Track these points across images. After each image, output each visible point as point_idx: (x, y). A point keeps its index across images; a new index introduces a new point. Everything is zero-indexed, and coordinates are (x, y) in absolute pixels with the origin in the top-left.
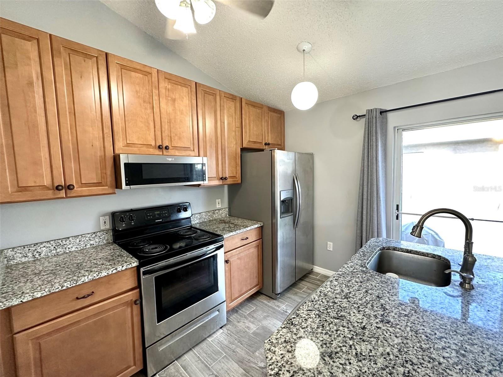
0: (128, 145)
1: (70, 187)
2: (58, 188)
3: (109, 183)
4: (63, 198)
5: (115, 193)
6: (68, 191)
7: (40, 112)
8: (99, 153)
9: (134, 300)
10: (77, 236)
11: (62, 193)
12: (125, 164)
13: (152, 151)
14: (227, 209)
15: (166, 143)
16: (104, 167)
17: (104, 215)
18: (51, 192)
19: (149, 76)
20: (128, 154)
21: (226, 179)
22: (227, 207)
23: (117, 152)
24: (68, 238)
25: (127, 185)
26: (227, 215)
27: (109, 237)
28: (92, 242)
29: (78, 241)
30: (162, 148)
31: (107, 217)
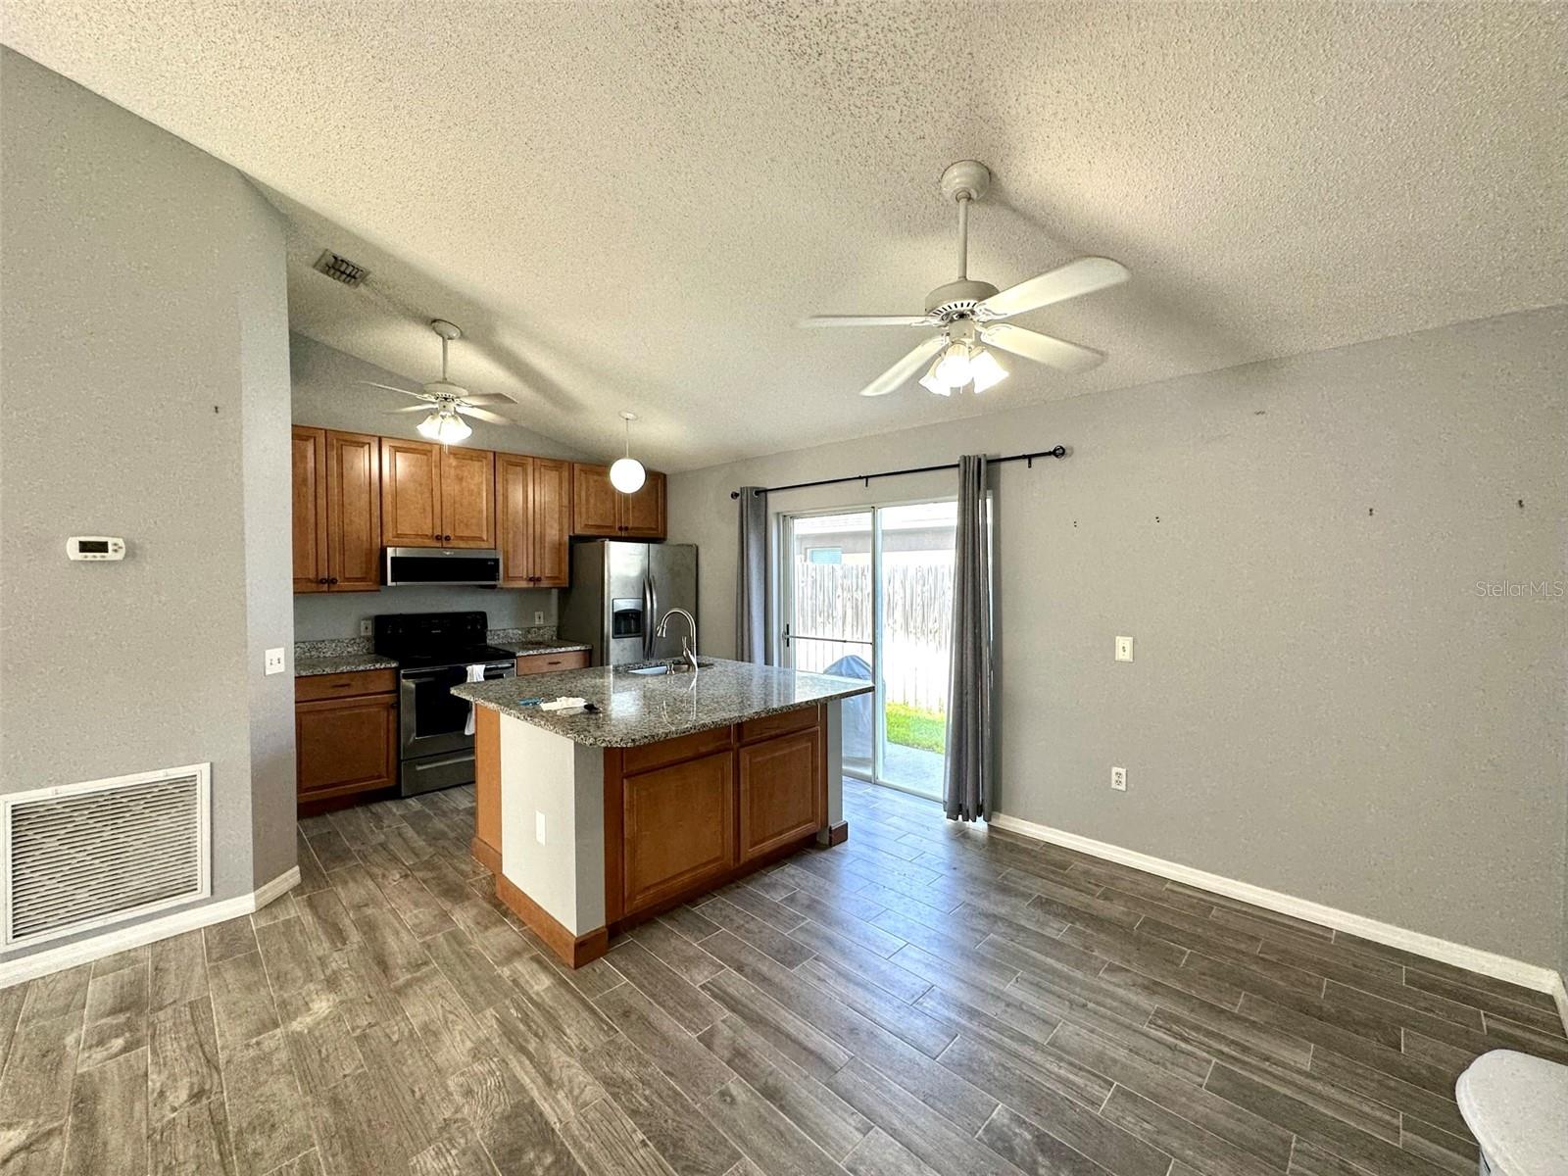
0: (398, 536)
1: (333, 581)
2: (322, 581)
3: (373, 577)
4: (324, 592)
5: (379, 591)
6: (331, 585)
7: (311, 506)
8: (366, 545)
9: (391, 703)
10: (333, 641)
11: (325, 587)
12: (392, 558)
13: (428, 542)
14: (554, 629)
15: (448, 532)
16: (369, 561)
17: (366, 619)
18: (314, 585)
19: (429, 454)
20: (396, 547)
21: (539, 580)
22: (556, 625)
23: (385, 544)
24: (324, 641)
25: (392, 581)
26: (554, 638)
27: (370, 645)
28: (349, 650)
29: (334, 645)
30: (441, 539)
31: (370, 622)
